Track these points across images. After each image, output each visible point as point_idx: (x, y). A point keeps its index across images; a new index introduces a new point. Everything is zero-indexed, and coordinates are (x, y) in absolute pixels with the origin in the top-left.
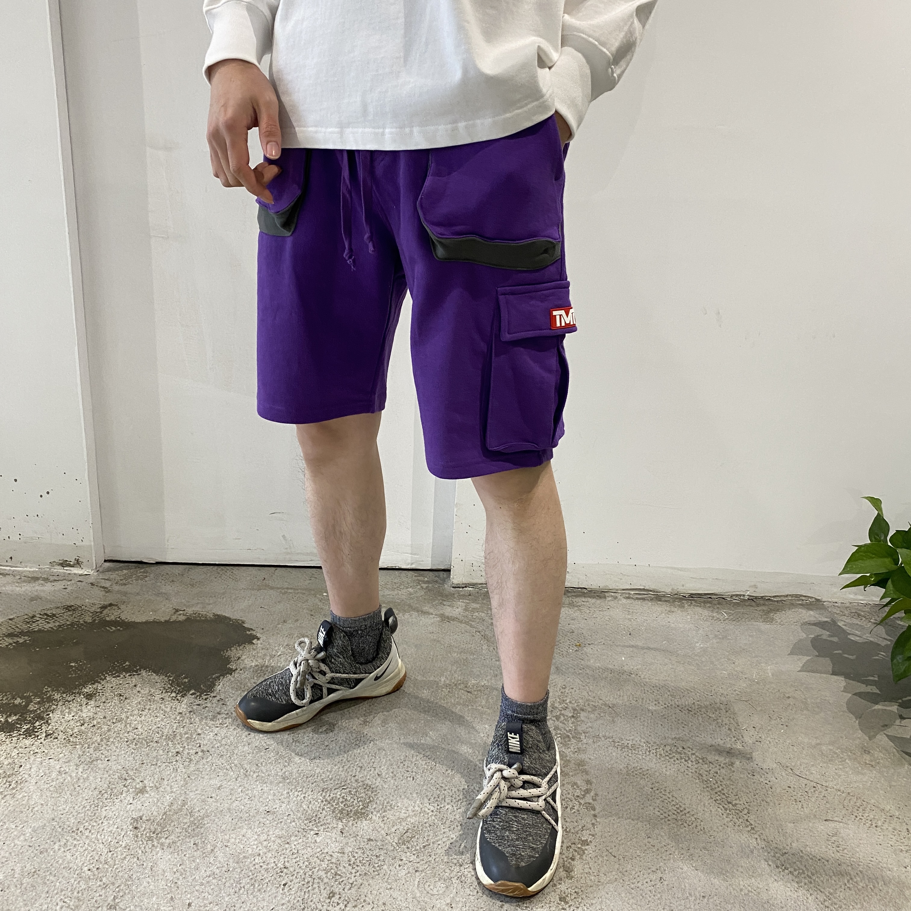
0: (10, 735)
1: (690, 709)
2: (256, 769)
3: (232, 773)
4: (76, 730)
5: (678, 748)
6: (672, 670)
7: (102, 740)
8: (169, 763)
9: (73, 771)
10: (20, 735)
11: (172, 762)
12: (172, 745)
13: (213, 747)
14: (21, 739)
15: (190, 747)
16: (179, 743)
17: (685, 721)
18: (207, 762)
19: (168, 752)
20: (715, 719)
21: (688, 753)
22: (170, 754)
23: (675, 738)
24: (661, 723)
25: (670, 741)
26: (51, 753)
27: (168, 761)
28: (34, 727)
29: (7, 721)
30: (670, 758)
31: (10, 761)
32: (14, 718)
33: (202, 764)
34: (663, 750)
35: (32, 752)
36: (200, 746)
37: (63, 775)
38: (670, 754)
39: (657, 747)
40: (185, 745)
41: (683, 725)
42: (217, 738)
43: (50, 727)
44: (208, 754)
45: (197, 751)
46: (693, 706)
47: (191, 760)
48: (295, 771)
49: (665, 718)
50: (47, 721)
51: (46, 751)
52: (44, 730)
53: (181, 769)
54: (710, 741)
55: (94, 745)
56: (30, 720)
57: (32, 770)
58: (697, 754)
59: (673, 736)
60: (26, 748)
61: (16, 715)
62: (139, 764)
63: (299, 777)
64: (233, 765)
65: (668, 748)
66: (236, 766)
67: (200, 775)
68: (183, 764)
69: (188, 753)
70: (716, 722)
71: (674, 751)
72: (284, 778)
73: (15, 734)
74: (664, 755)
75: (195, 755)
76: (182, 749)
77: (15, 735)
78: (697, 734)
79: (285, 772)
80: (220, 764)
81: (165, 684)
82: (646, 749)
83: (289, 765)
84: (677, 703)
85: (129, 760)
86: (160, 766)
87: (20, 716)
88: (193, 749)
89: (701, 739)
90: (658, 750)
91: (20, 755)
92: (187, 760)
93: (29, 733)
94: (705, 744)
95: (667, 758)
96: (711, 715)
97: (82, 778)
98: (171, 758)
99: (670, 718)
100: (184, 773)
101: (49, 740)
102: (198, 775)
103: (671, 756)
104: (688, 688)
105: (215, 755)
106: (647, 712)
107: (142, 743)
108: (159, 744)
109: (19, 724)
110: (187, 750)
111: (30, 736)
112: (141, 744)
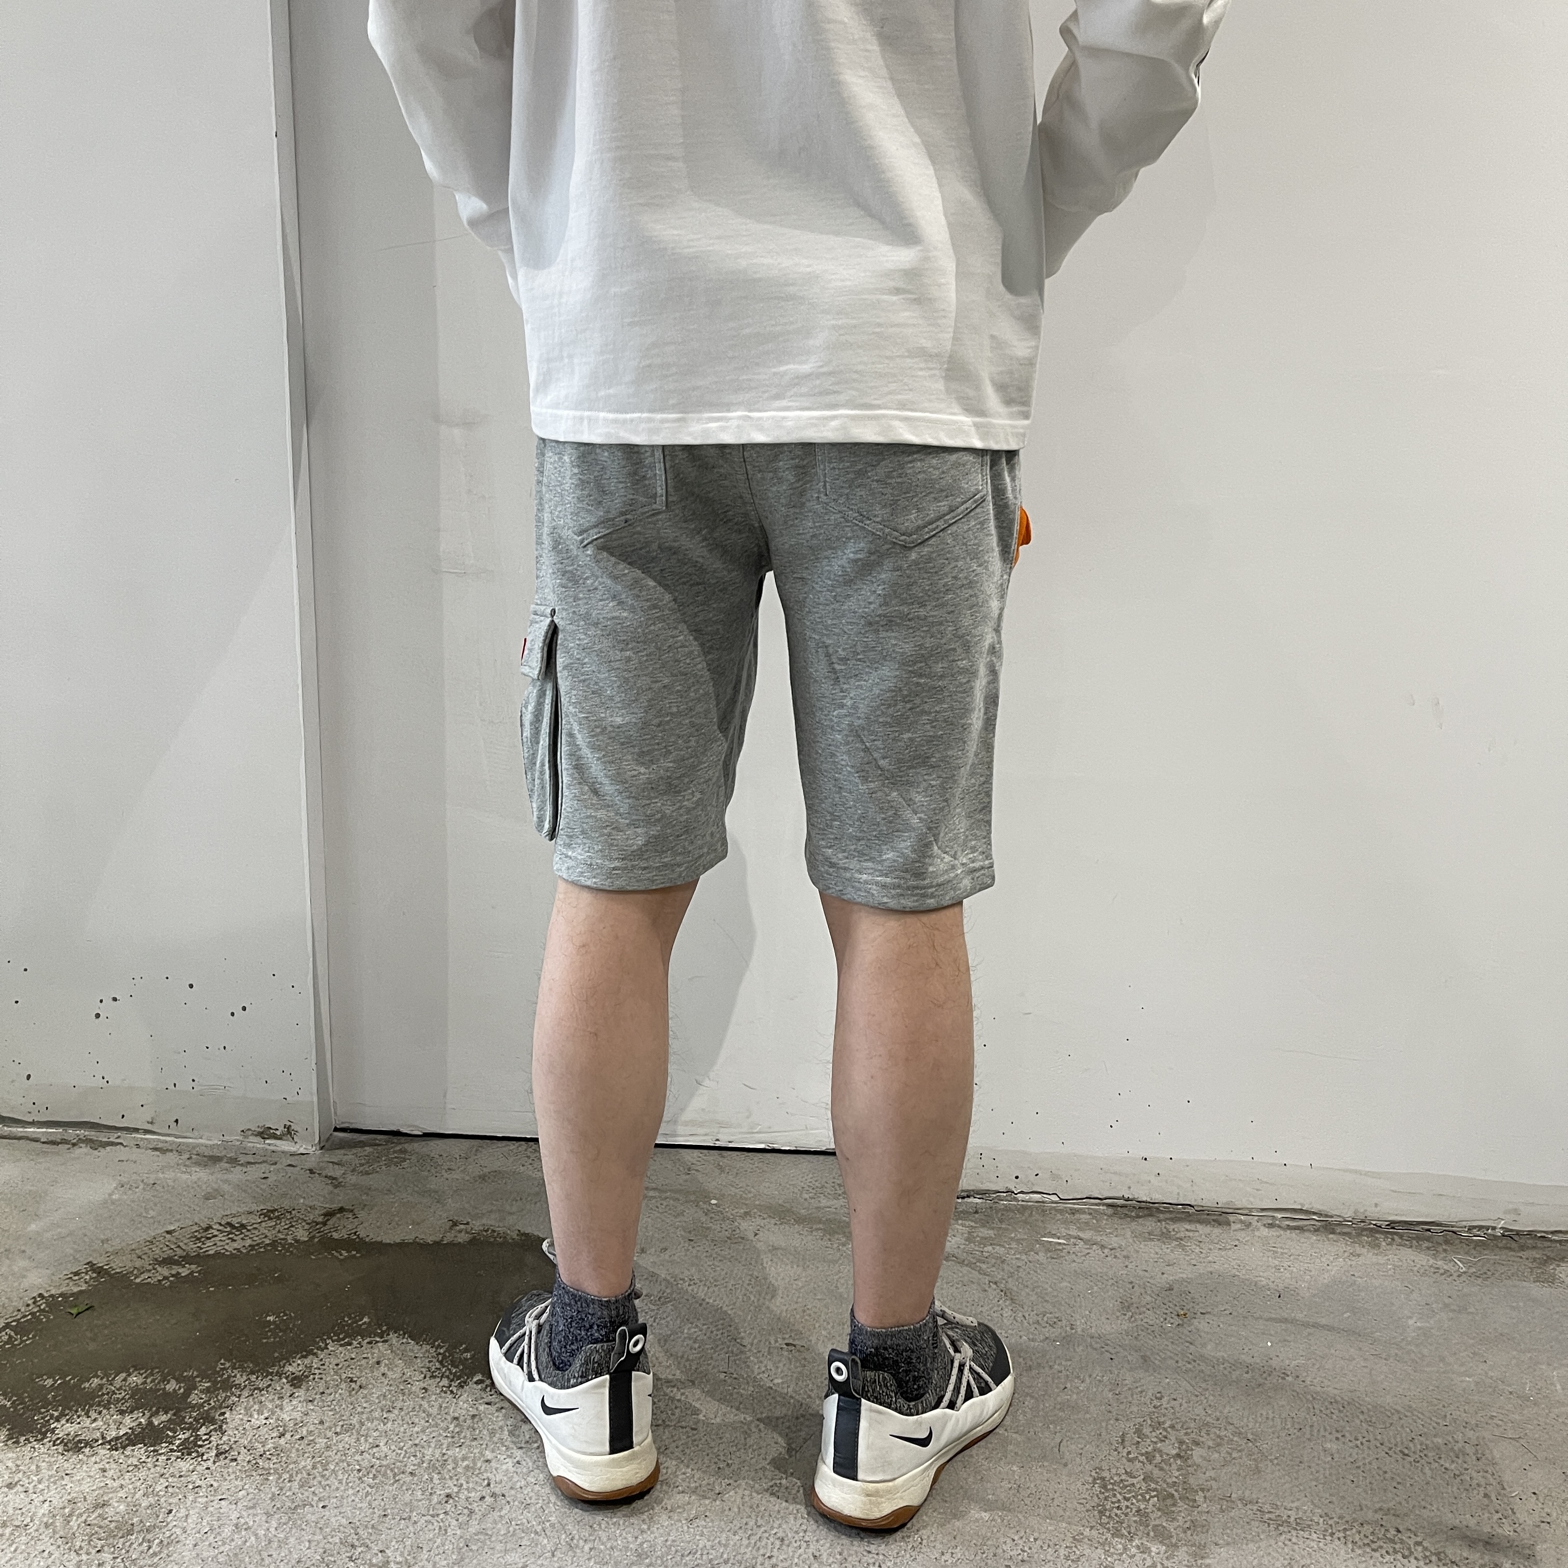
0: (154, 1451)
1: (1406, 1451)
2: (590, 1535)
3: (546, 1541)
4: (270, 1446)
5: (1387, 1530)
6: (1365, 1370)
7: (314, 1467)
8: (433, 1516)
9: (260, 1526)
10: (172, 1450)
11: (438, 1515)
12: (438, 1482)
13: (512, 1488)
14: (173, 1458)
15: (471, 1485)
16: (451, 1478)
17: (1399, 1475)
18: (501, 1516)
19: (431, 1494)
20: (1457, 1473)
21: (1407, 1540)
22: (435, 1499)
23: (1380, 1509)
24: (1352, 1478)
25: (1370, 1515)
26: (224, 1488)
27: (431, 1512)
28: (198, 1438)
29: (150, 1423)
30: (1373, 1550)
31: (152, 1500)
32: (164, 1418)
33: (490, 1520)
34: (1360, 1532)
35: (191, 1486)
36: (489, 1485)
37: (243, 1533)
38: (1373, 1542)
39: (1347, 1526)
40: (462, 1481)
41: (1395, 1484)
42: (519, 1470)
43: (225, 1438)
44: (504, 1502)
45: (484, 1494)
46: (1411, 1445)
47: (472, 1512)
48: (660, 1540)
49: (1358, 1467)
50: (221, 1427)
51: (215, 1484)
52: (214, 1444)
53: (454, 1529)
54: (1450, 1519)
55: (299, 1476)
56: (191, 1423)
57: (190, 1521)
58: (1425, 1544)
59: (1378, 1506)
60: (181, 1476)
61: (166, 1413)
62: (379, 1517)
63: (668, 1555)
64: (548, 1524)
65: (1367, 1529)
66: (553, 1526)
67: (488, 1543)
68: (457, 1520)
69: (467, 1499)
70: (1458, 1479)
71: (1380, 1536)
72: (639, 1556)
73: (163, 1448)
74: (1360, 1543)
75: (480, 1503)
76: (456, 1489)
77: (163, 1451)
78: (1423, 1503)
79: (641, 1544)
80: (525, 1521)
81: (430, 1362)
82: (1326, 1530)
83: (649, 1529)
84: (1379, 1437)
85: (361, 1508)
86: (415, 1522)
87: (174, 1415)
88: (476, 1491)
89: (1433, 1514)
90: (1348, 1533)
91: (170, 1489)
92: (466, 1511)
93: (189, 1449)
94: (1440, 1523)
95: (1368, 1550)
96: (1447, 1465)
97: (276, 1540)
98: (438, 1506)
99: (1368, 1467)
100: (457, 1537)
101: (222, 1463)
102: (484, 1542)
103: (1374, 1546)
104: (1399, 1408)
105: (516, 1503)
106: (1322, 1454)
107: (385, 1475)
108: (416, 1478)
109: (170, 1430)
110: (466, 1492)
111: (190, 1454)
112: (383, 1476)
